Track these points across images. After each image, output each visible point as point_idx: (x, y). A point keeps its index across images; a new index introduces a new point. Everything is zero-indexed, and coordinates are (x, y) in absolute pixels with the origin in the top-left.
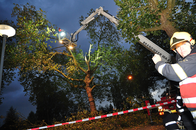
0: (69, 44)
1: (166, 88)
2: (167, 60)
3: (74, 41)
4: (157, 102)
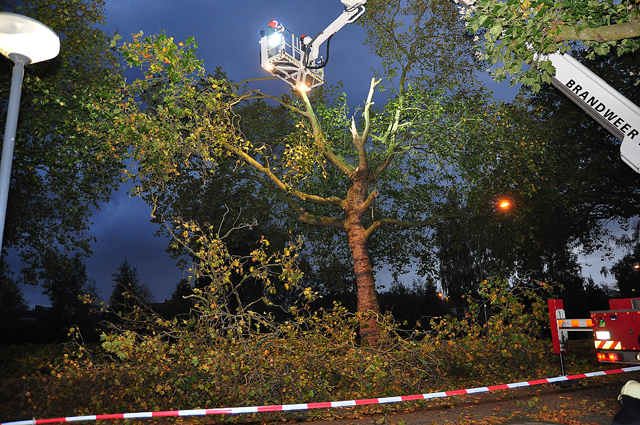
0: (296, 77)
1: (634, 244)
3: (313, 65)
4: (593, 314)
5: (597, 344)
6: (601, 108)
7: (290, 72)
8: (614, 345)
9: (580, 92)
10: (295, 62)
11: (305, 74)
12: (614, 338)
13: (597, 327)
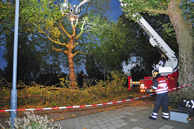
0: (71, 16)
1: (136, 64)
2: (157, 43)
3: (76, 13)
4: (140, 80)
5: (141, 88)
6: (146, 29)
7: (69, 15)
8: (145, 88)
9: (142, 25)
10: (71, 12)
11: (73, 16)
12: (145, 86)
13: (141, 83)
